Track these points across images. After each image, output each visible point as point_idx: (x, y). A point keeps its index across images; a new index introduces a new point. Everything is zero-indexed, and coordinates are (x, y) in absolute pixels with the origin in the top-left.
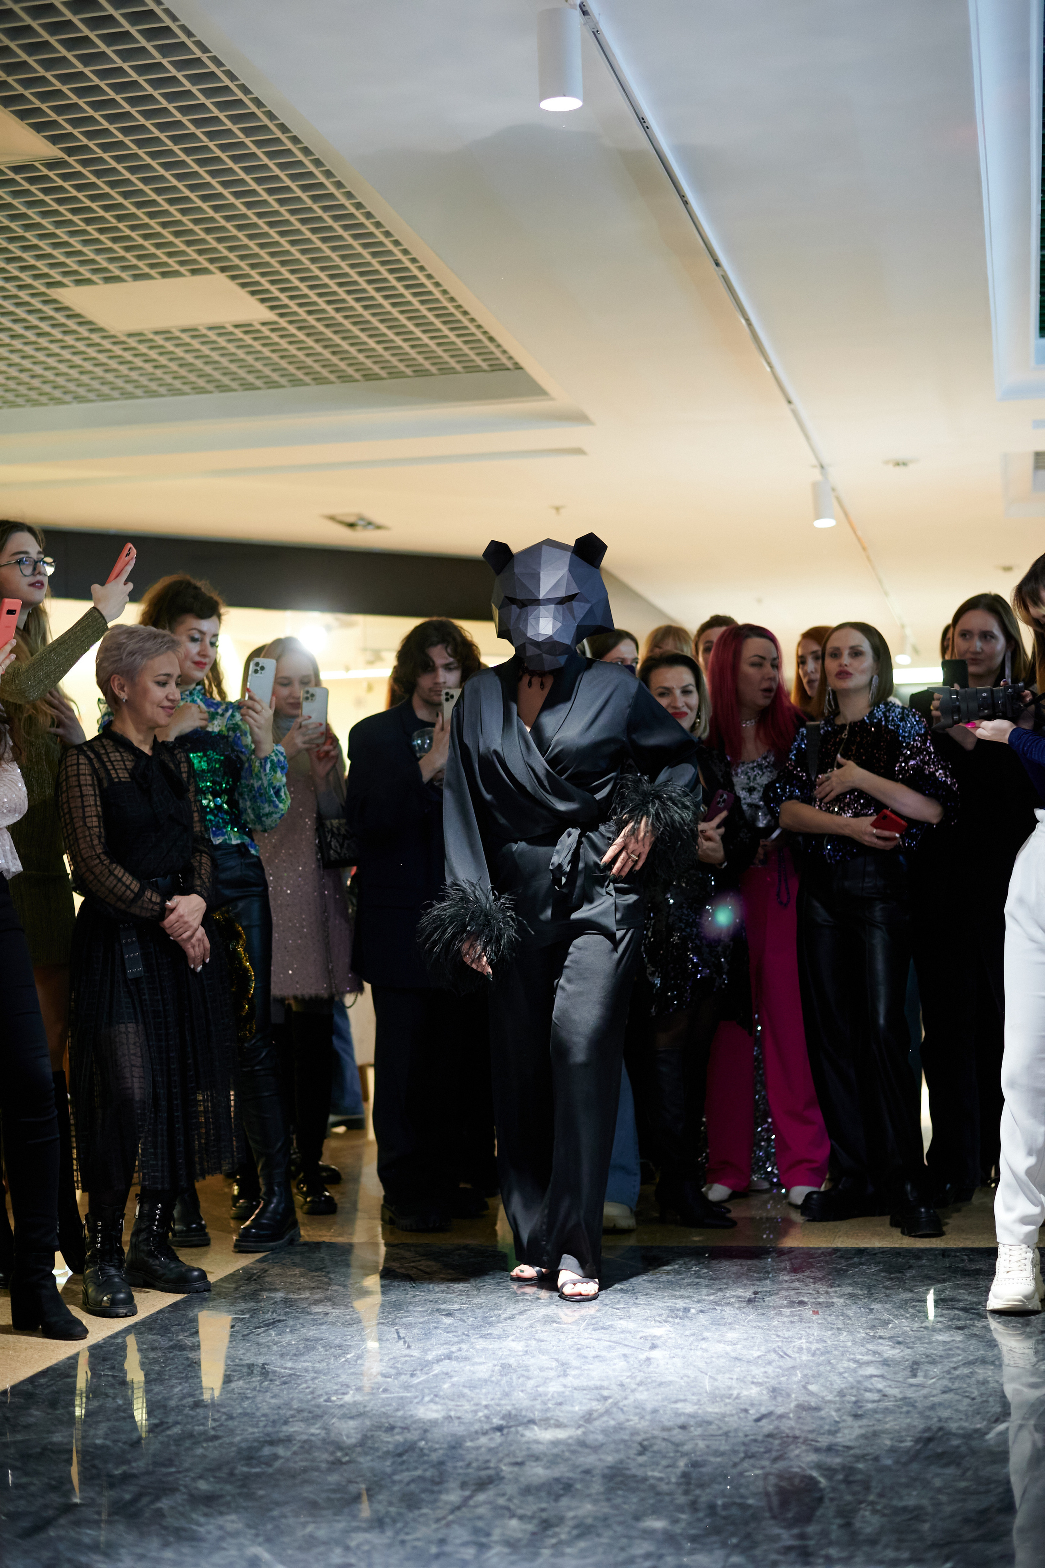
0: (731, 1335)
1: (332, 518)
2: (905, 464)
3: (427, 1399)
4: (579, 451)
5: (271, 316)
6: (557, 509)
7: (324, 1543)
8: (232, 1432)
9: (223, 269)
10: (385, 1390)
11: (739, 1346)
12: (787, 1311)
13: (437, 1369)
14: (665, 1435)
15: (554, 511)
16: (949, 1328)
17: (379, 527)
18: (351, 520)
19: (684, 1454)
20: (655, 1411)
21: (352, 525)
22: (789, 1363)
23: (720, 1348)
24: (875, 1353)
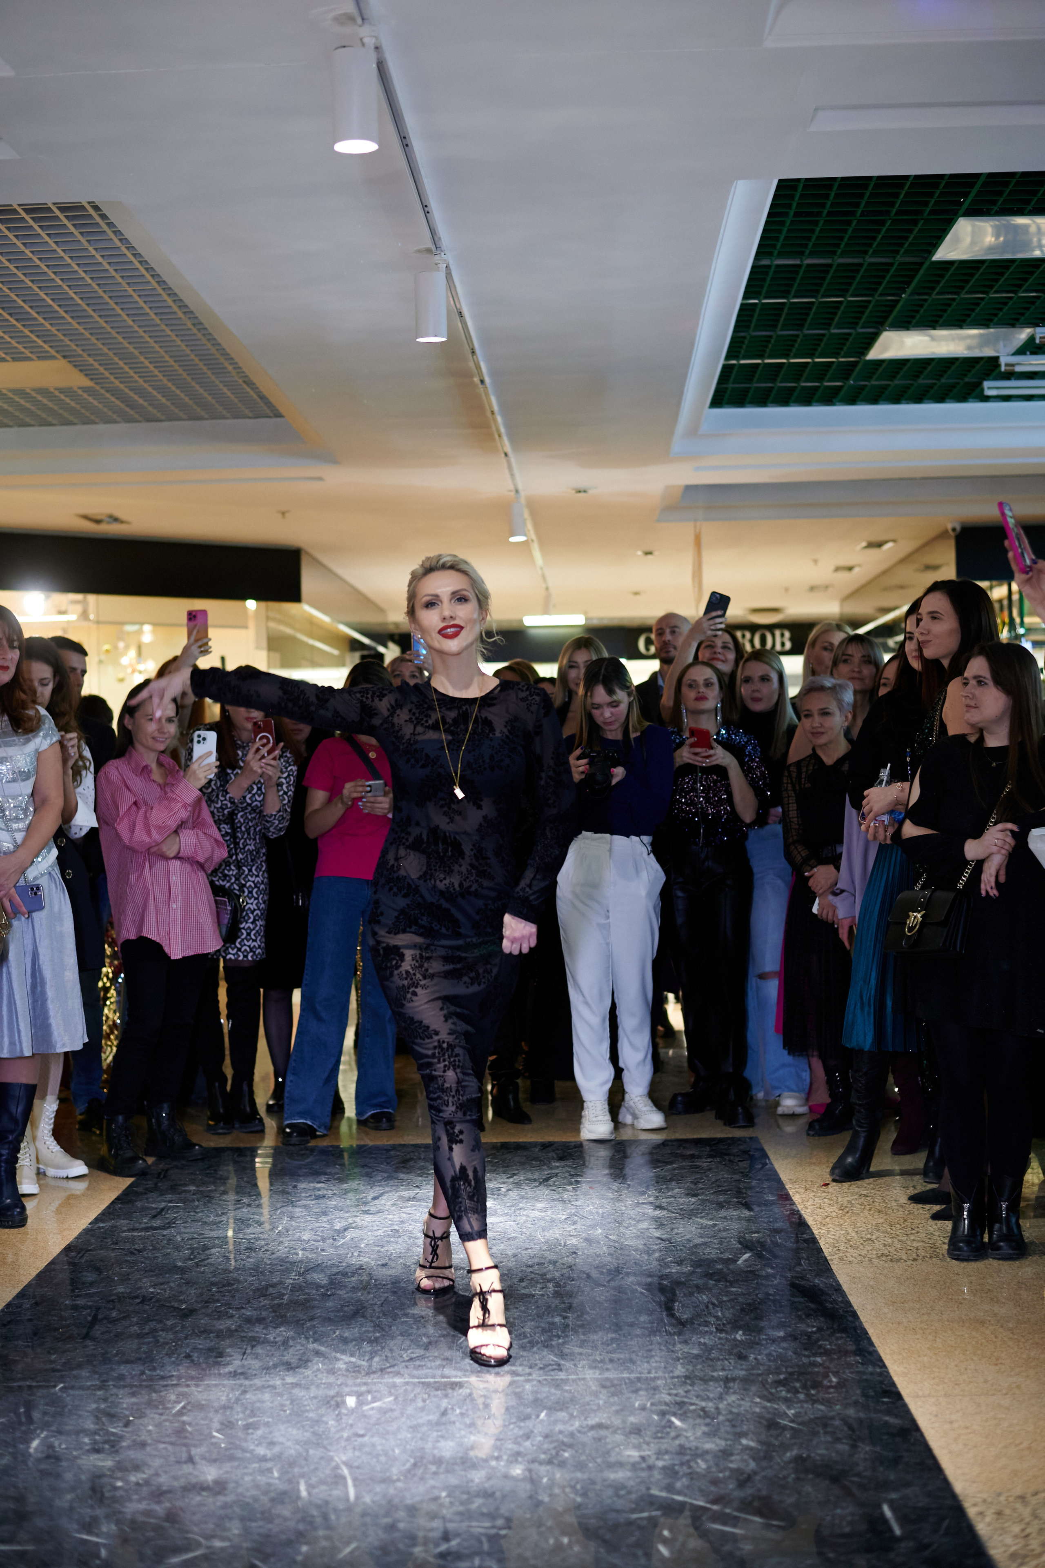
0: (539, 1205)
1: (86, 517)
2: (585, 491)
3: (356, 1254)
4: (320, 479)
5: (88, 383)
6: (283, 513)
7: (352, 1340)
8: (238, 1281)
9: (64, 357)
10: (322, 1250)
11: (549, 1213)
12: (570, 1188)
13: (350, 1234)
14: (530, 1270)
15: (280, 516)
16: (688, 1195)
17: (122, 522)
18: (99, 518)
19: (549, 1281)
20: (515, 1256)
21: (98, 522)
22: (589, 1223)
23: (536, 1214)
24: (644, 1214)
